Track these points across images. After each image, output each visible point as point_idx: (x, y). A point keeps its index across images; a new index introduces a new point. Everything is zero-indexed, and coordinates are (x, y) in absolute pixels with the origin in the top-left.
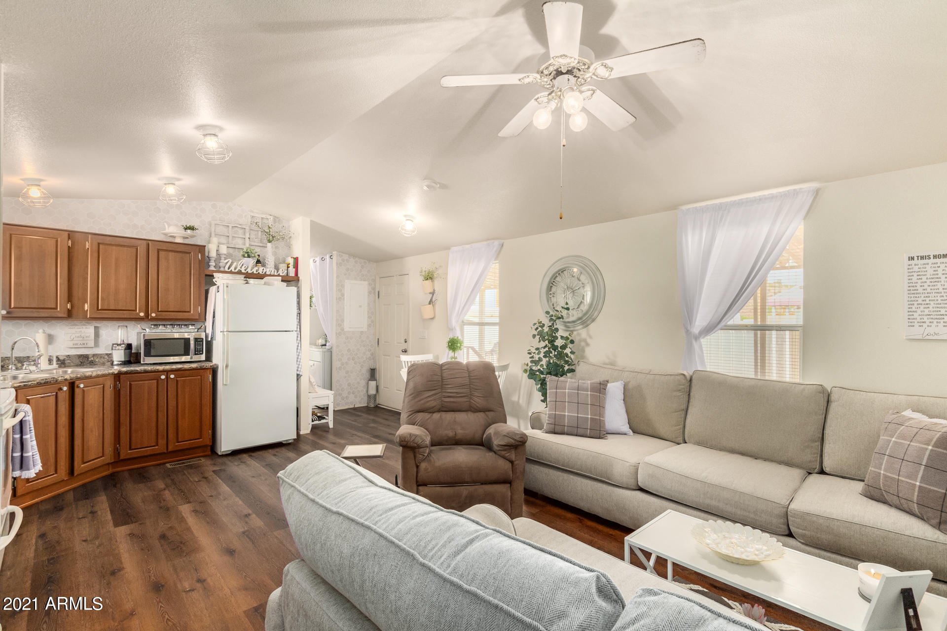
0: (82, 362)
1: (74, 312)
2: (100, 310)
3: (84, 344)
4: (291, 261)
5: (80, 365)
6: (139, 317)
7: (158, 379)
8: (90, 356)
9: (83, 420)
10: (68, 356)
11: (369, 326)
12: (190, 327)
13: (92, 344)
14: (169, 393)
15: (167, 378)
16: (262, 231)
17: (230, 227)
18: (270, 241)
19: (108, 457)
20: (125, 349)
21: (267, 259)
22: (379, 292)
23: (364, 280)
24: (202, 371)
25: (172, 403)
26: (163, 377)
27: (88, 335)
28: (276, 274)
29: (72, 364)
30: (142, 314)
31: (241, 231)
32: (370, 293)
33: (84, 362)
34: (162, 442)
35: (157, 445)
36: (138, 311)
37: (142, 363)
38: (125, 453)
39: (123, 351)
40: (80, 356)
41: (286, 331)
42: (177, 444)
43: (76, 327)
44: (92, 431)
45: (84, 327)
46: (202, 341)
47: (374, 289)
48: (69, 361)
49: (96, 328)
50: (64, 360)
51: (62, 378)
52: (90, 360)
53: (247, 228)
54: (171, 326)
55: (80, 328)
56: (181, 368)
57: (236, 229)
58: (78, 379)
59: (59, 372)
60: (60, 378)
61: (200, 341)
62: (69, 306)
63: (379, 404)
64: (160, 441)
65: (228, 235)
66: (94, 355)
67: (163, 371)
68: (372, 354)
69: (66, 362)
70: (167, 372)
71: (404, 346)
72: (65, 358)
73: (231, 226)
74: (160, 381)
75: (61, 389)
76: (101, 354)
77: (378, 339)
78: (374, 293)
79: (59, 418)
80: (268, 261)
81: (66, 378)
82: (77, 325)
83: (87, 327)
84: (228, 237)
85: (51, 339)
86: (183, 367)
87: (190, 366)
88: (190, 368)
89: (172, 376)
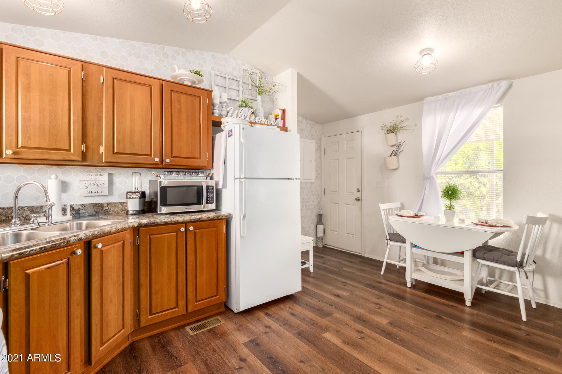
0: (96, 212)
1: (89, 155)
2: (117, 153)
3: (98, 192)
4: (280, 113)
5: (95, 215)
6: (154, 163)
7: (178, 231)
8: (105, 205)
9: (101, 289)
10: (83, 205)
11: (317, 178)
12: (200, 175)
13: (106, 192)
14: (188, 247)
15: (187, 229)
16: (252, 85)
17: (227, 79)
18: (259, 94)
19: (129, 328)
20: (139, 198)
21: (258, 111)
22: (324, 149)
23: (313, 139)
24: (218, 221)
25: (191, 258)
26: (183, 229)
27: (102, 182)
28: (269, 124)
29: (87, 214)
30: (157, 159)
31: (235, 83)
32: (317, 150)
33: (99, 212)
34: (182, 303)
35: (177, 307)
36: (153, 157)
37: (158, 213)
38: (146, 319)
39: (138, 200)
40: (95, 205)
41: (289, 179)
42: (196, 304)
43: (91, 174)
44: (111, 302)
45: (99, 174)
46: (213, 189)
47: (320, 147)
48: (83, 211)
49: (110, 175)
50: (79, 210)
51: (76, 238)
52: (104, 209)
53: (241, 81)
54: (183, 173)
55: (94, 175)
56: (199, 219)
57: (232, 81)
58: (96, 237)
59: (73, 224)
60: (73, 239)
61: (211, 189)
62: (83, 148)
63: (325, 244)
64: (180, 302)
65: (225, 86)
66: (109, 204)
67: (183, 222)
68: (319, 202)
69: (82, 211)
70: (186, 224)
71: (358, 195)
72: (80, 207)
73: (228, 77)
74: (179, 233)
75: (74, 253)
76: (116, 203)
77: (325, 189)
78: (320, 150)
79: (72, 293)
80: (259, 113)
81: (80, 237)
82: (91, 172)
83: (102, 174)
84: (226, 88)
85: (64, 186)
86: (201, 218)
87: (207, 217)
88: (208, 218)
89: (191, 228)
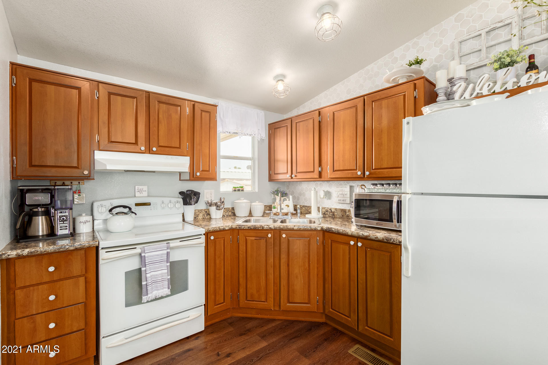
0: (343, 216)
2: (335, 171)
3: (344, 200)
5: (342, 218)
6: (358, 176)
7: (348, 243)
8: (347, 211)
10: (336, 209)
13: (348, 201)
14: (359, 263)
15: (356, 244)
17: (484, 34)
26: (352, 243)
27: (346, 193)
31: (502, 32)
33: (344, 216)
34: (354, 316)
35: (350, 317)
36: (358, 171)
38: (328, 309)
40: (342, 210)
42: (367, 327)
48: (336, 214)
50: (334, 212)
51: (268, 227)
52: (347, 214)
53: (515, 20)
55: (342, 187)
56: (367, 236)
57: (495, 32)
58: (281, 229)
60: (266, 227)
62: (320, 169)
64: (352, 314)
65: (479, 48)
66: (349, 211)
67: (354, 236)
70: (354, 238)
72: (334, 210)
73: (485, 31)
74: (351, 247)
83: (346, 186)
84: (481, 50)
85: (328, 195)
86: (369, 236)
87: (376, 236)
88: (376, 238)
89: (360, 244)
